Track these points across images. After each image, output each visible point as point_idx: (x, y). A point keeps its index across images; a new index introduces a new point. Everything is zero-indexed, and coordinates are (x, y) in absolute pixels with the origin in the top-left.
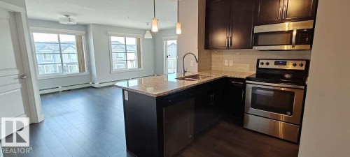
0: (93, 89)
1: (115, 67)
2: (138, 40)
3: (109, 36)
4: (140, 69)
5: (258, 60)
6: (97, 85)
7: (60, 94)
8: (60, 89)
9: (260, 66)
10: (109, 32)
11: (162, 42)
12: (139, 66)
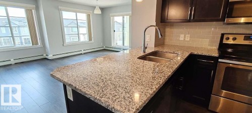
0: (47, 61)
1: (68, 40)
2: (89, 16)
3: (59, 10)
4: (91, 42)
5: (223, 35)
6: (50, 57)
7: (12, 67)
8: (13, 62)
9: (225, 41)
10: (60, 7)
11: (110, 18)
12: (90, 39)
